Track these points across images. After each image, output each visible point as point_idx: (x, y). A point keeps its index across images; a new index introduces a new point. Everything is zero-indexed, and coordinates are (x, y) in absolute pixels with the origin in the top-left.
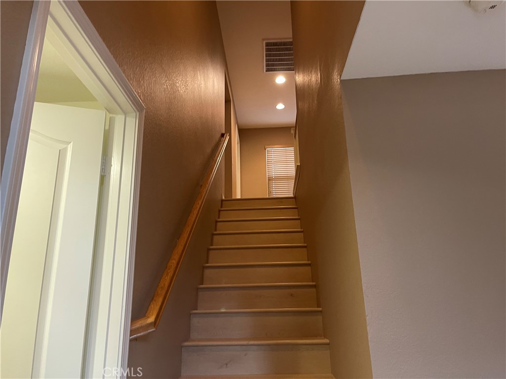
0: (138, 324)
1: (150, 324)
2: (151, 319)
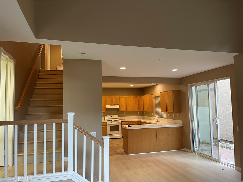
0: (16, 108)
1: (19, 108)
2: (19, 107)
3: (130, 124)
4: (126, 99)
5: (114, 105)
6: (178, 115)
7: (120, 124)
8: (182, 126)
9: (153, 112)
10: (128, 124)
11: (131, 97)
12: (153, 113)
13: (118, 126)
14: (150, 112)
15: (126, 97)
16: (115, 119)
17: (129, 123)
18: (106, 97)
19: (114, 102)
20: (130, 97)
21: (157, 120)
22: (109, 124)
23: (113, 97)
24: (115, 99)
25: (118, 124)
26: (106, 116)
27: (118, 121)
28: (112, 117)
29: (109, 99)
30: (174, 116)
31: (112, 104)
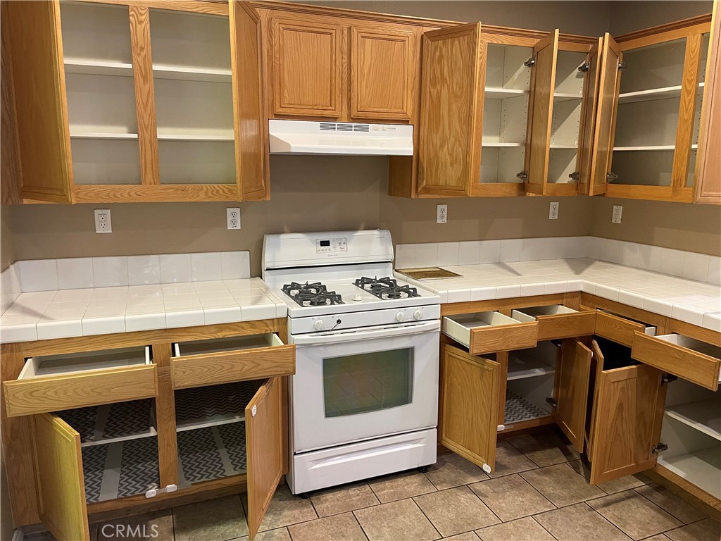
7: (427, 331)
19: (364, 93)
25: (410, 334)
26: (269, 238)
28: (334, 254)
31: (337, 113)
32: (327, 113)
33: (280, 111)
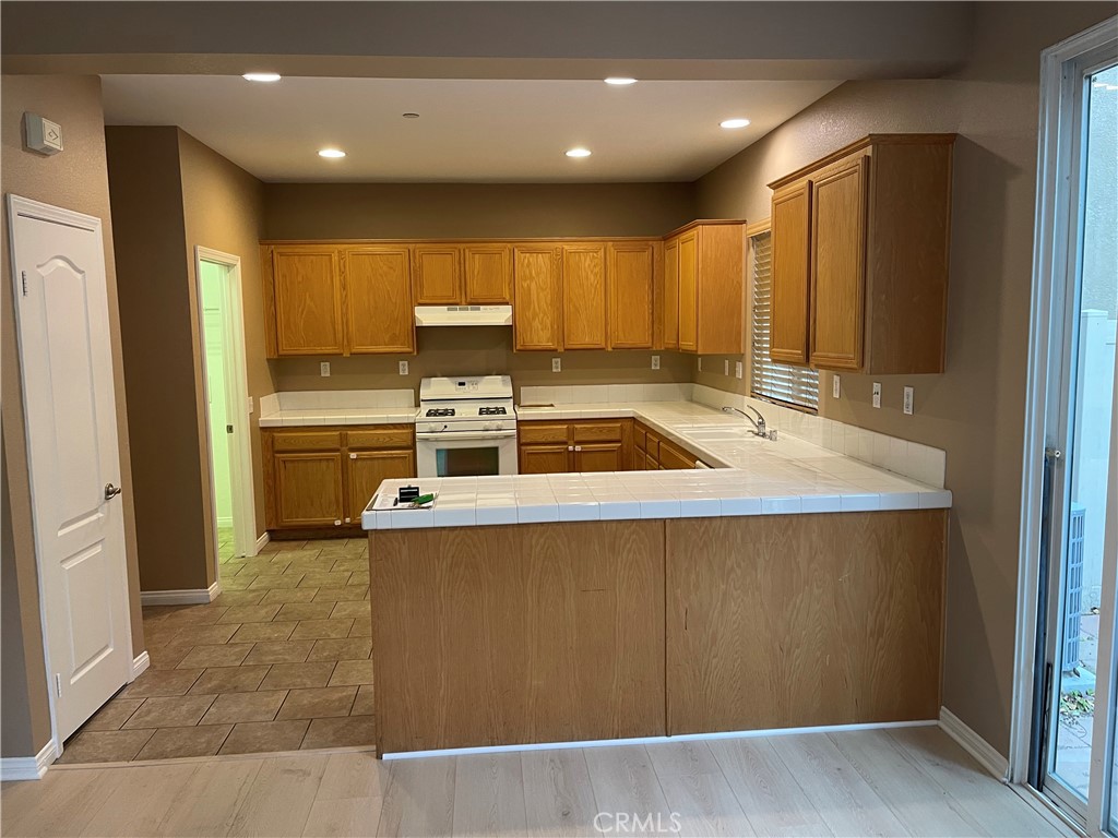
3: (577, 438)
4: (560, 267)
5: (476, 303)
6: (909, 391)
7: (507, 437)
8: (944, 500)
9: (741, 357)
10: (564, 439)
11: (596, 245)
12: (739, 367)
13: (496, 449)
14: (725, 357)
15: (559, 245)
16: (485, 405)
17: (571, 433)
18: (411, 246)
19: (475, 288)
20: (589, 246)
21: (756, 420)
22: (427, 439)
23: (461, 246)
24: (475, 263)
25: (495, 438)
26: (424, 381)
27: (494, 421)
28: (469, 391)
29: (437, 265)
30: (876, 400)
31: (458, 301)
32: (451, 301)
33: (421, 301)
